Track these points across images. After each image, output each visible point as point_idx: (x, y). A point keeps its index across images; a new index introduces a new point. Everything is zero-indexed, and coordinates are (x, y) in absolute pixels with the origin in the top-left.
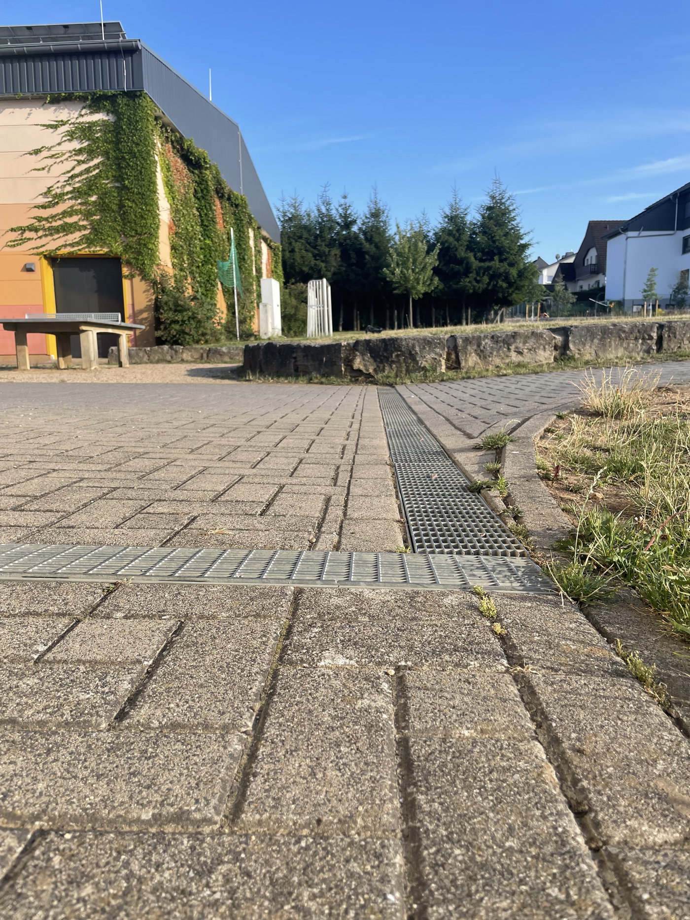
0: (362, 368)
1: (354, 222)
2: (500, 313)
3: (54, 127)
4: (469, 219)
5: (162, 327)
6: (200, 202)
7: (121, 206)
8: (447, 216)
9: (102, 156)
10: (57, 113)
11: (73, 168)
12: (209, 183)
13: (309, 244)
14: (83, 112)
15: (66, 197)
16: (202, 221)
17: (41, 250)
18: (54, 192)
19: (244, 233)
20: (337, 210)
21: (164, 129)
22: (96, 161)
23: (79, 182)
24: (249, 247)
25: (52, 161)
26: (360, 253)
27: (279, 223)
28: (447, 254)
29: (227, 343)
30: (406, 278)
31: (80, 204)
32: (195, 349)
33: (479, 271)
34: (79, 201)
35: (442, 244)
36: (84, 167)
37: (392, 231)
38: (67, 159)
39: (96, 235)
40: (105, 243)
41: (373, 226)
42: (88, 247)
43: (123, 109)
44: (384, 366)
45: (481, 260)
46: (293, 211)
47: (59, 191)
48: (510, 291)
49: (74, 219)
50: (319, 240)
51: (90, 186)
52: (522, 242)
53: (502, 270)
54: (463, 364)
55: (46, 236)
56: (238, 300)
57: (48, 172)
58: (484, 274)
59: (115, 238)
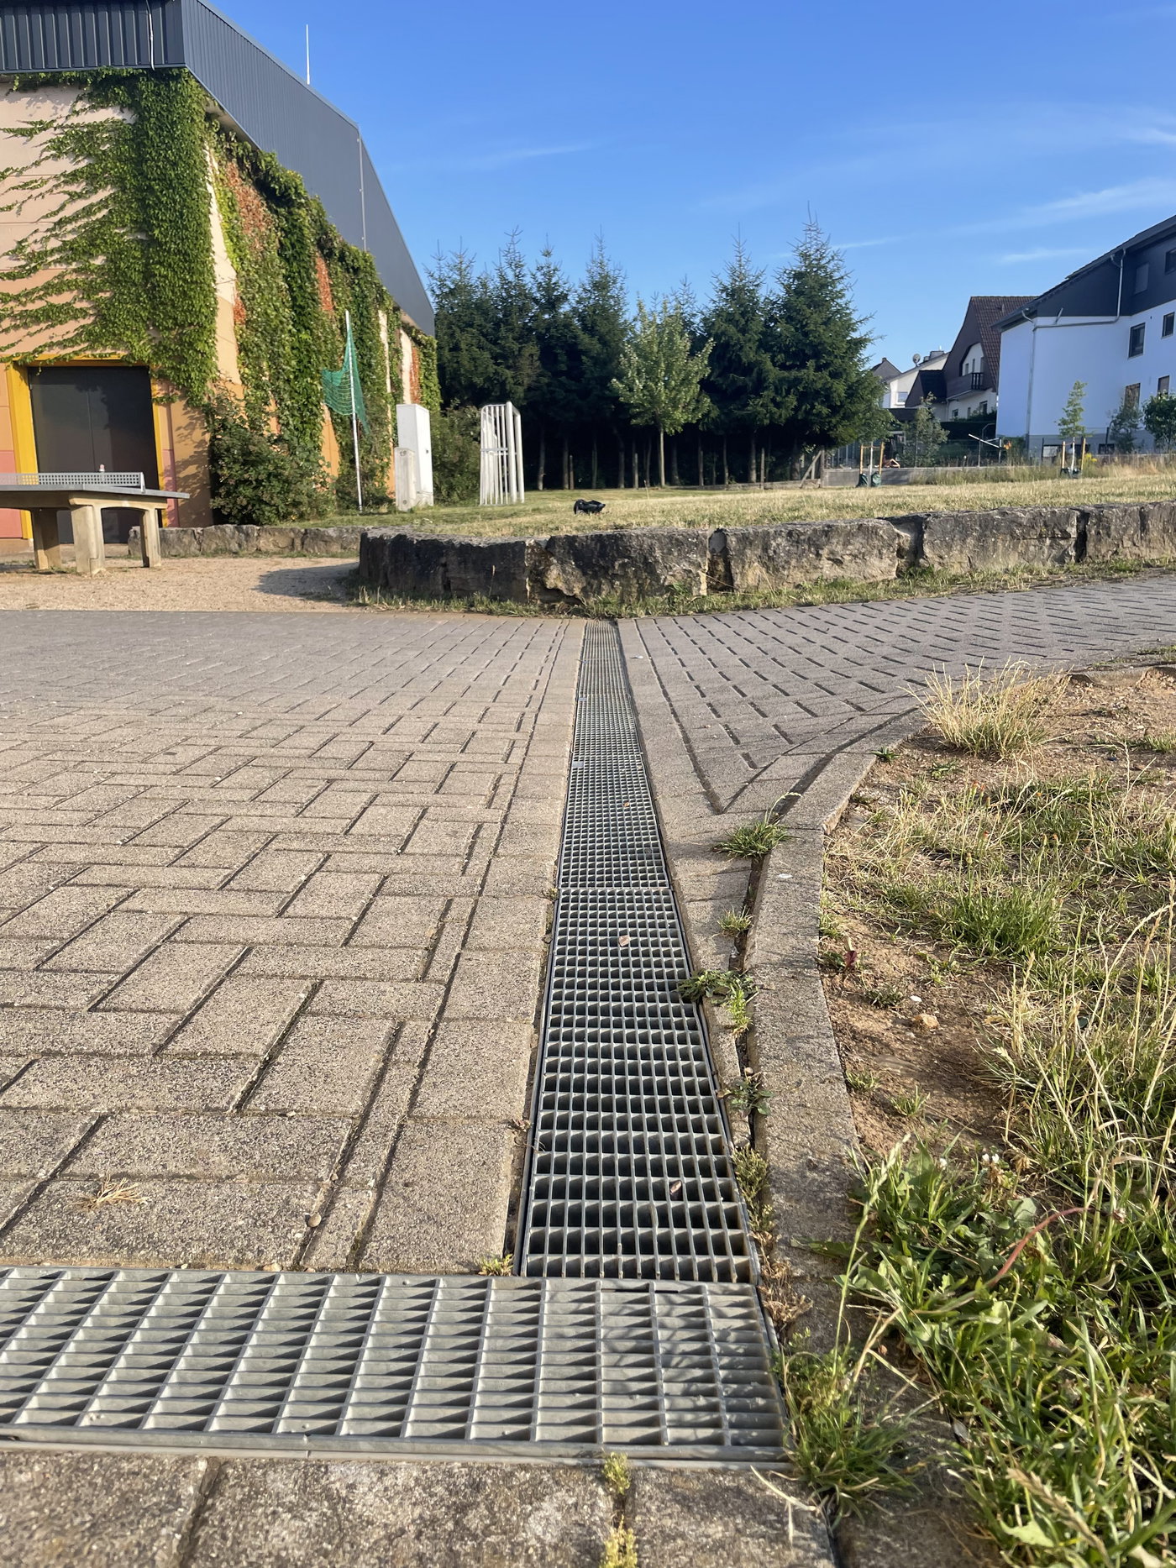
0: (561, 585)
1: (564, 297)
2: (815, 458)
3: (29, 133)
4: (762, 294)
5: (222, 491)
6: (291, 265)
7: (148, 274)
8: (725, 289)
9: (113, 184)
10: (31, 109)
11: (62, 207)
12: (306, 231)
13: (485, 336)
14: (79, 106)
15: (50, 259)
16: (294, 299)
17: (8, 353)
18: (29, 250)
19: (369, 319)
20: (534, 276)
21: (223, 136)
22: (103, 194)
23: (73, 231)
24: (379, 344)
25: (26, 193)
26: (574, 352)
27: (431, 299)
28: (725, 357)
29: (337, 518)
30: (654, 400)
31: (75, 271)
32: (281, 531)
33: (780, 387)
34: (74, 265)
35: (717, 337)
36: (81, 204)
37: (629, 314)
38: (51, 191)
39: (105, 325)
40: (120, 340)
41: (595, 306)
42: (91, 348)
43: (148, 100)
44: (600, 584)
45: (783, 367)
46: (456, 277)
47: (37, 248)
48: (834, 421)
49: (65, 297)
50: (503, 329)
51: (93, 239)
52: (855, 335)
53: (819, 385)
54: (738, 581)
55: (16, 327)
56: (360, 438)
57: (18, 213)
58: (788, 392)
59: (137, 331)
